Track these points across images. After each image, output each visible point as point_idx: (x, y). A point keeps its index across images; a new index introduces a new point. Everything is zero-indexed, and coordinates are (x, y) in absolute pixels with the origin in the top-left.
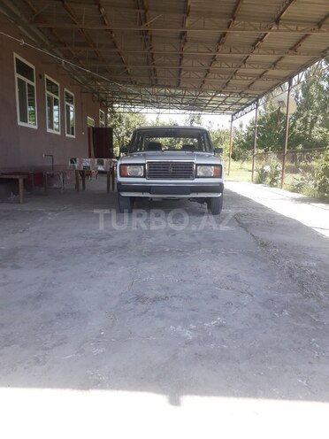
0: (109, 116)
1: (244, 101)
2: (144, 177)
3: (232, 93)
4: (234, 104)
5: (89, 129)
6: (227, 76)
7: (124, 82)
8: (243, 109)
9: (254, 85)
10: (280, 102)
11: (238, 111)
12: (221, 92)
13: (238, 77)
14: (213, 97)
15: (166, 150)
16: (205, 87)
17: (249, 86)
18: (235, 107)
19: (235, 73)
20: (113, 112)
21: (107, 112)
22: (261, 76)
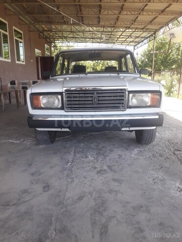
0: (53, 49)
1: (144, 34)
2: (62, 108)
3: (137, 28)
4: (137, 37)
5: (37, 58)
6: (136, 13)
7: (58, 23)
8: (143, 41)
9: (155, 20)
10: (171, 34)
11: (139, 43)
12: (129, 28)
13: (145, 13)
14: (123, 32)
15: (90, 73)
16: (119, 23)
17: (151, 22)
18: (137, 40)
19: (143, 10)
20: (55, 46)
21: (50, 47)
22: (163, 11)
